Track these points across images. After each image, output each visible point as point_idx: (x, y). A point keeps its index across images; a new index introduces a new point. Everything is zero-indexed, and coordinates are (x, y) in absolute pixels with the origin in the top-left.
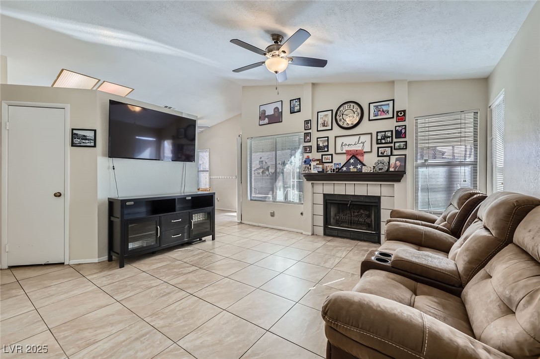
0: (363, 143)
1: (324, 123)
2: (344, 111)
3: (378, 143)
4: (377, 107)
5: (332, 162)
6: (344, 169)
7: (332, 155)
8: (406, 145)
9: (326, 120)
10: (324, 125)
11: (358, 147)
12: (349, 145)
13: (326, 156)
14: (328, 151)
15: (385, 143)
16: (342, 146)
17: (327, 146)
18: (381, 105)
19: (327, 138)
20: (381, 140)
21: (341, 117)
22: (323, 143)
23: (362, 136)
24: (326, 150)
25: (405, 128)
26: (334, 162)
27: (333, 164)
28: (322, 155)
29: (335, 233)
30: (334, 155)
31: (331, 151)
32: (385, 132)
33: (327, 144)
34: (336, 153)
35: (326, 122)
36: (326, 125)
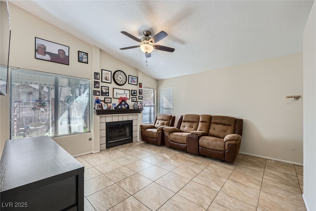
0: (126, 94)
1: (106, 78)
2: (118, 74)
3: (132, 95)
4: (132, 78)
5: (111, 103)
6: (120, 107)
7: (111, 98)
8: (142, 98)
9: (108, 76)
10: (106, 79)
11: (124, 96)
12: (120, 94)
13: (107, 99)
14: (108, 96)
15: (135, 96)
16: (116, 94)
17: (108, 93)
18: (133, 78)
19: (108, 88)
20: (133, 94)
21: (117, 78)
22: (105, 90)
23: (126, 91)
24: (107, 95)
25: (142, 91)
26: (112, 103)
27: (111, 104)
28: (105, 98)
29: (113, 145)
30: (112, 99)
31: (111, 96)
32: (134, 90)
33: (108, 91)
34: (113, 98)
35: (107, 78)
36: (107, 79)
